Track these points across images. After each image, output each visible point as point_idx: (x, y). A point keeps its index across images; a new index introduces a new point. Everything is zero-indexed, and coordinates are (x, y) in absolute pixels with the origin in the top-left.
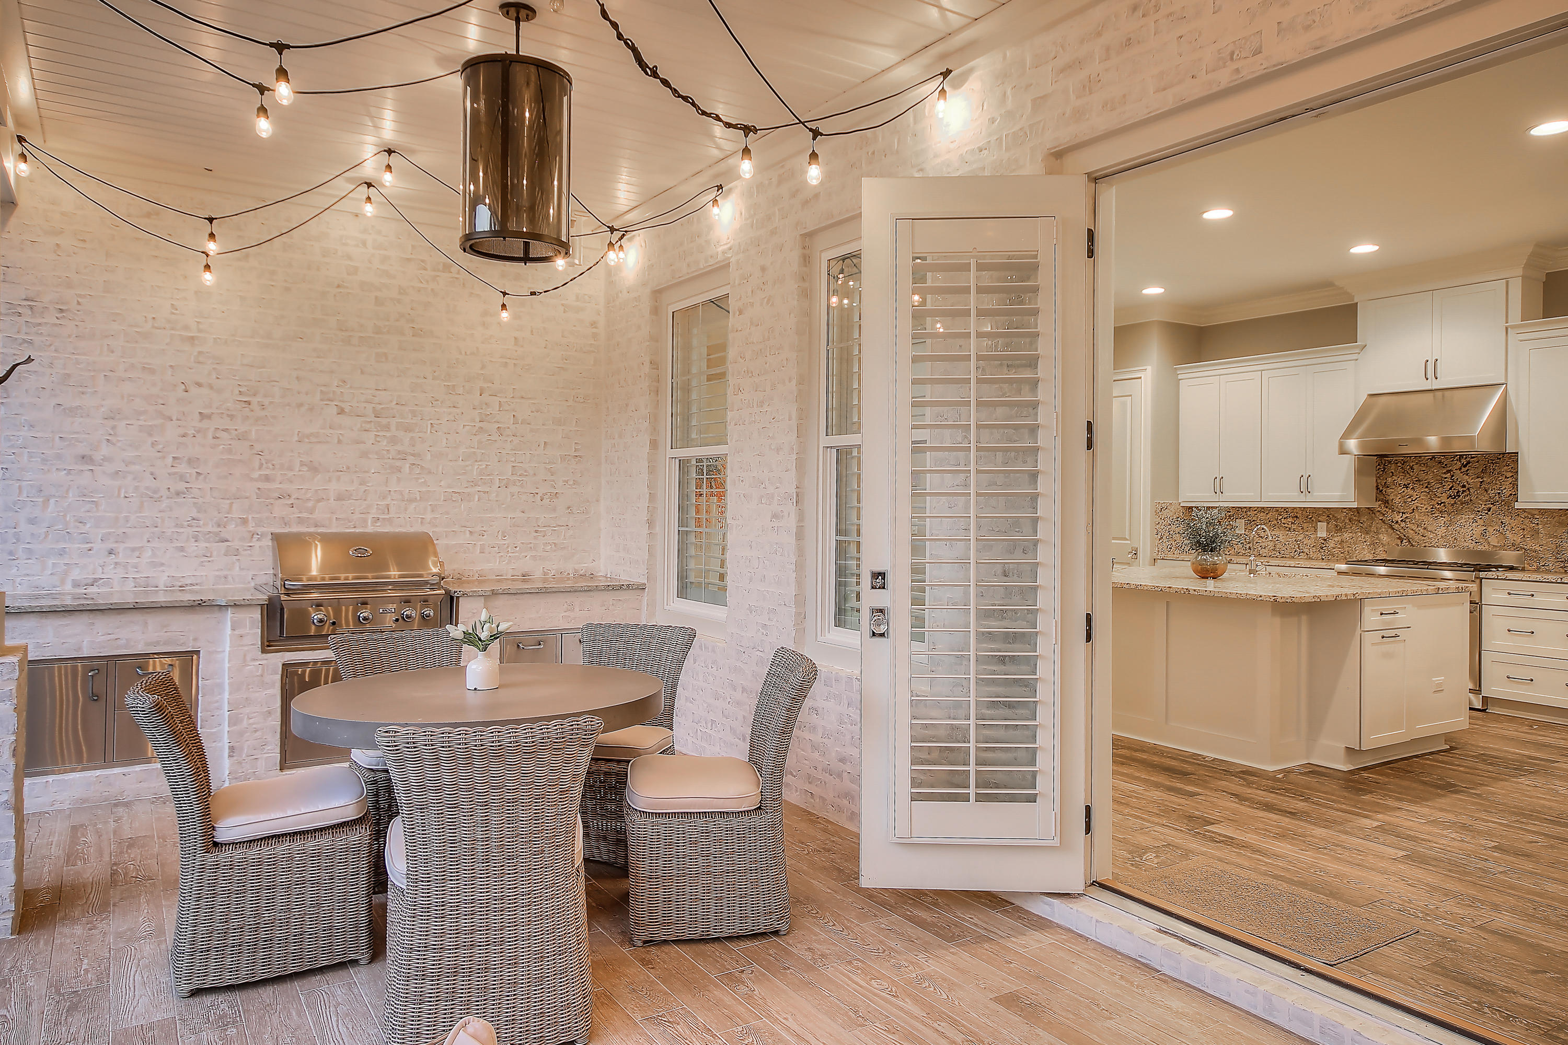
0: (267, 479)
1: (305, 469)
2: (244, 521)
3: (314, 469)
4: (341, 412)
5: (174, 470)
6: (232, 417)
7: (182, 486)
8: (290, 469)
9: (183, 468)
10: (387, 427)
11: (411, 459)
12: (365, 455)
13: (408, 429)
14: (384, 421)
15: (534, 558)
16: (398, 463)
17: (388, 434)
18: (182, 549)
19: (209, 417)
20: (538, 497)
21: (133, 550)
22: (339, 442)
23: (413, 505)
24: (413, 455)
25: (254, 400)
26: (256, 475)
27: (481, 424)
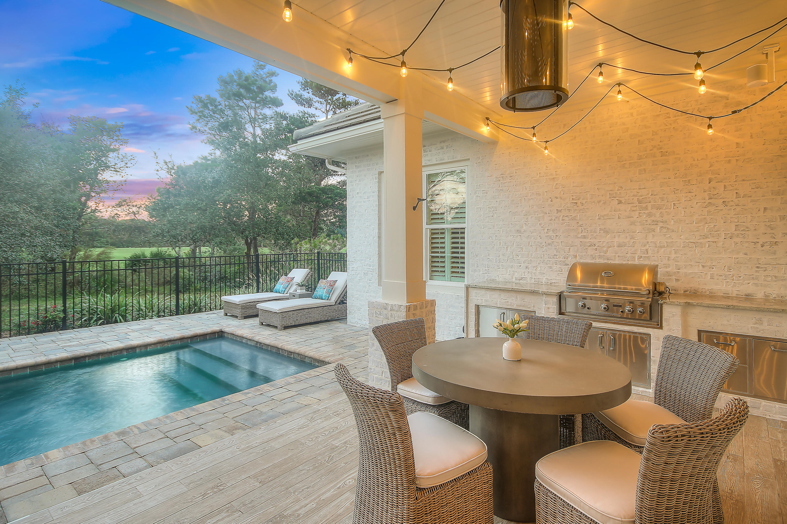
0: (584, 237)
1: (602, 232)
2: (575, 257)
3: (606, 232)
4: (620, 202)
5: (547, 234)
6: (569, 210)
7: (550, 241)
8: (595, 232)
9: (551, 233)
10: (646, 208)
11: (661, 224)
12: (633, 223)
13: (659, 208)
14: (644, 205)
15: (756, 285)
16: (653, 227)
17: (646, 212)
18: (550, 267)
19: (560, 211)
20: (759, 245)
21: (534, 267)
22: (619, 218)
23: (663, 249)
24: (662, 222)
25: (579, 202)
26: (580, 235)
27: (710, 201)
